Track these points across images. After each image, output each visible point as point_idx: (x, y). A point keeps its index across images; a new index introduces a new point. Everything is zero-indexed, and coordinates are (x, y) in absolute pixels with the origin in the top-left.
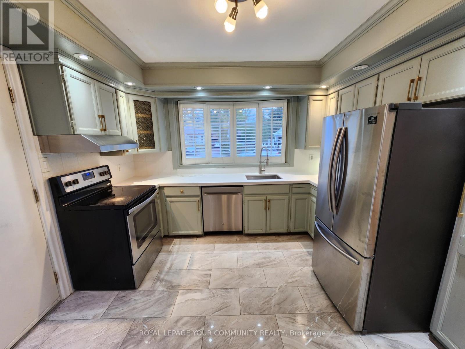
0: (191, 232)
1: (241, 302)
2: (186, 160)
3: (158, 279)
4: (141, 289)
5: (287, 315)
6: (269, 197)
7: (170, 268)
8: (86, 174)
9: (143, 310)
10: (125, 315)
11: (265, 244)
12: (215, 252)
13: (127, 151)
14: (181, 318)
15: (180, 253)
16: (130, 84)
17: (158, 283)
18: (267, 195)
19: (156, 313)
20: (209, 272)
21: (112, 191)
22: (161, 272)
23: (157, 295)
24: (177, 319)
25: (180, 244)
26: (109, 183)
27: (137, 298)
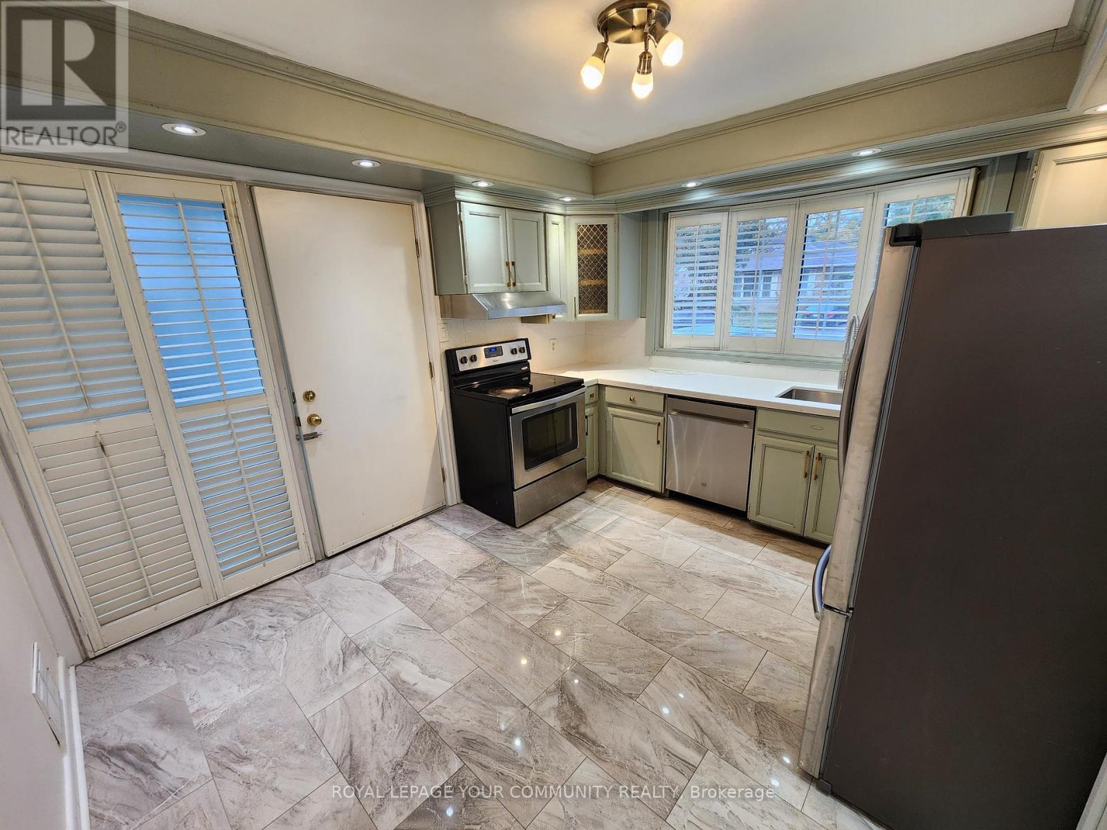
0: (642, 483)
1: (634, 610)
2: (673, 338)
3: (549, 528)
4: (522, 530)
5: (691, 669)
6: (820, 449)
7: (575, 522)
8: (490, 349)
9: (508, 553)
10: (488, 548)
11: (785, 556)
12: (662, 529)
13: (554, 317)
14: (540, 583)
15: (605, 508)
16: (568, 199)
17: (546, 534)
18: (815, 442)
19: (518, 564)
20: (622, 551)
21: (529, 380)
22: (557, 523)
23: (534, 546)
24: (534, 581)
25: (616, 496)
26: (526, 368)
27: (511, 537)
